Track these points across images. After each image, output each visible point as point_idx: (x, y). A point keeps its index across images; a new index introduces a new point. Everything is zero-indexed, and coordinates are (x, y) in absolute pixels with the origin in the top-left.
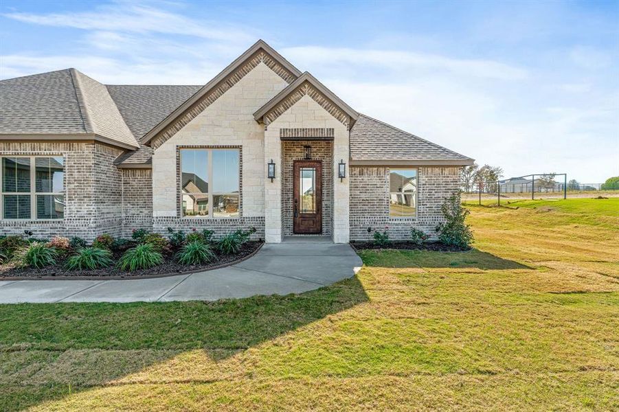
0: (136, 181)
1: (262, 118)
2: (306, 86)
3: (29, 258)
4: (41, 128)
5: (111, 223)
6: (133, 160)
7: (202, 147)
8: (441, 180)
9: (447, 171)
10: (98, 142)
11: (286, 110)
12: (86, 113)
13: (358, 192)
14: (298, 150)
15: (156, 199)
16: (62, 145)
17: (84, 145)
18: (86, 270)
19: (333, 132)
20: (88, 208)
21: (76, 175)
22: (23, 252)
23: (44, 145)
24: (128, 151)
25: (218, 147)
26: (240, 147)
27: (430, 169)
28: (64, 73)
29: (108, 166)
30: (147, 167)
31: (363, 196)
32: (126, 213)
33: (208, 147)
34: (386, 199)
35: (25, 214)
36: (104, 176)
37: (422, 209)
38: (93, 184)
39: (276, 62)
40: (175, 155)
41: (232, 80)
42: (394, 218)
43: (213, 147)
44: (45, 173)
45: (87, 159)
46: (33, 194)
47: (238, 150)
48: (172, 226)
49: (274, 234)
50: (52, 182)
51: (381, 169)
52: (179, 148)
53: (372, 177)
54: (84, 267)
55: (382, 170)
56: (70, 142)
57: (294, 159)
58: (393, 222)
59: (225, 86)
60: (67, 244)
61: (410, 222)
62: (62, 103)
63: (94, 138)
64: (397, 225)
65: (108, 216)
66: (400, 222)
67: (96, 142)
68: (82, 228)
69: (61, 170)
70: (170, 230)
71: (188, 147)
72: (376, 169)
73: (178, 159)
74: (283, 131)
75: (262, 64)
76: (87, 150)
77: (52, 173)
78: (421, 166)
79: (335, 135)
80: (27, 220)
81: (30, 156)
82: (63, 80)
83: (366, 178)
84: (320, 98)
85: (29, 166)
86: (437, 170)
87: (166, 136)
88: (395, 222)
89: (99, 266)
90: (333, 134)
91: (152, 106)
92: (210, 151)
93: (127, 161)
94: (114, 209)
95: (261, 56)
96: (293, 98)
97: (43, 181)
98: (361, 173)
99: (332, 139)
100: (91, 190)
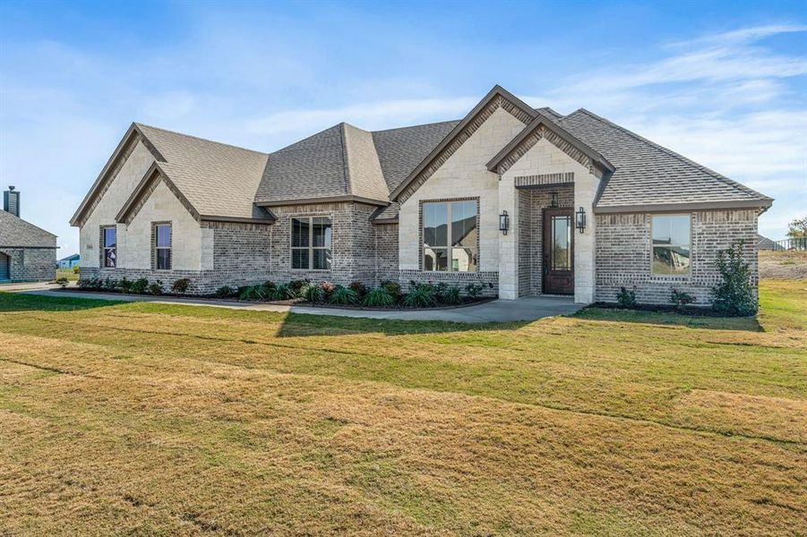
0: (386, 235)
1: (496, 167)
2: (543, 128)
3: (309, 294)
4: (317, 192)
5: (365, 275)
6: (384, 216)
7: (442, 200)
8: (726, 227)
9: (735, 216)
10: (356, 202)
11: (521, 156)
12: (349, 175)
13: (609, 245)
14: (547, 196)
15: (402, 253)
16: (331, 206)
17: (345, 206)
18: (339, 303)
19: (573, 177)
20: (348, 260)
21: (340, 231)
22: (304, 290)
23: (318, 207)
24: (381, 207)
25: (456, 200)
26: (477, 199)
27: (709, 215)
28: (335, 130)
29: (364, 222)
30: (394, 223)
31: (616, 249)
32: (379, 266)
33: (447, 200)
34: (646, 253)
35: (305, 266)
36: (360, 232)
37: (697, 266)
38: (351, 239)
39: (514, 105)
40: (418, 209)
41: (470, 130)
42: (657, 277)
43: (451, 200)
44: (319, 229)
45: (347, 217)
46: (311, 248)
47: (476, 201)
48: (415, 279)
49: (508, 289)
50: (324, 239)
51: (640, 215)
52: (422, 203)
53: (626, 226)
54: (340, 300)
55: (641, 217)
56: (336, 203)
57: (543, 207)
58: (656, 281)
59: (464, 136)
60: (331, 288)
61: (680, 282)
62: (332, 165)
63: (352, 199)
64: (660, 285)
65: (364, 268)
66: (666, 282)
67: (355, 202)
68: (343, 278)
69: (330, 226)
70: (413, 283)
71: (430, 201)
72: (632, 216)
73: (421, 213)
74: (518, 179)
75: (500, 108)
76: (348, 209)
77: (324, 229)
78: (697, 210)
79: (575, 181)
80: (307, 270)
81: (309, 216)
82: (334, 139)
83: (619, 228)
84: (557, 140)
85: (308, 224)
86: (720, 215)
87: (410, 191)
88: (659, 282)
89: (350, 303)
90: (573, 179)
91: (410, 154)
92: (449, 204)
93: (379, 217)
94: (368, 261)
95: (499, 101)
96: (528, 143)
97: (318, 236)
98: (613, 222)
99: (573, 184)
100: (350, 244)
